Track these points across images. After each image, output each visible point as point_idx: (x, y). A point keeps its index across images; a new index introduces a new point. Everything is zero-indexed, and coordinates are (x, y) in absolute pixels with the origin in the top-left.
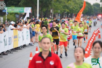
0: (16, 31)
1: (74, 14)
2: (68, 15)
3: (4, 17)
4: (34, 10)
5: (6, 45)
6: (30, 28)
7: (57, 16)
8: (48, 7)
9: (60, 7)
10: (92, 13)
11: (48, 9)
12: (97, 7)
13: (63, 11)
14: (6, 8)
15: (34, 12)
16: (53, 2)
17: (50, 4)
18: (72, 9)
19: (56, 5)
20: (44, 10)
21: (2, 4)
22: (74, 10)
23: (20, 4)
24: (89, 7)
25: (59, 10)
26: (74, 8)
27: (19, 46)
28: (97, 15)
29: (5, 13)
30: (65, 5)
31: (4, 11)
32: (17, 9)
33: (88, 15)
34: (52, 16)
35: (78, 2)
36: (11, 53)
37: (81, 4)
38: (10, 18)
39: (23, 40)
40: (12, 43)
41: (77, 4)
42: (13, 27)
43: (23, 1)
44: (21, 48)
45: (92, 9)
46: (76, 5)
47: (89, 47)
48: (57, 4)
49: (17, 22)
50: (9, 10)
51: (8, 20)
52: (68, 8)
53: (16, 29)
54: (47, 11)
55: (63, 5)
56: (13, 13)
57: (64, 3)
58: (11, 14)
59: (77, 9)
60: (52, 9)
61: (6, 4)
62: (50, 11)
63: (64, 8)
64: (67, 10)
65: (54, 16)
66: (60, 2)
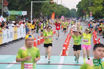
0: (16, 28)
1: (57, 16)
3: (7, 18)
4: (29, 13)
5: (8, 38)
6: (26, 26)
7: (45, 17)
8: (39, 11)
9: (47, 11)
10: (70, 16)
11: (39, 12)
12: (74, 11)
13: (49, 14)
14: (9, 12)
16: (42, 8)
17: (40, 9)
19: (45, 10)
20: (36, 13)
21: (6, 9)
22: (57, 13)
23: (18, 8)
24: (68, 11)
25: (47, 13)
26: (57, 12)
27: (18, 38)
28: (74, 17)
29: (8, 15)
30: (51, 9)
31: (7, 14)
32: (17, 12)
34: (41, 18)
36: (12, 43)
37: (62, 9)
38: (11, 19)
39: (21, 34)
40: (13, 36)
41: (60, 9)
42: (13, 25)
43: (21, 7)
44: (19, 40)
45: (70, 13)
46: (59, 10)
47: (68, 40)
49: (17, 22)
50: (10, 13)
51: (10, 20)
53: (16, 27)
54: (38, 14)
56: (14, 15)
57: (51, 8)
58: (12, 16)
59: (59, 13)
60: (41, 12)
61: (9, 8)
62: (40, 14)
63: (50, 12)
65: (43, 18)
66: (48, 8)
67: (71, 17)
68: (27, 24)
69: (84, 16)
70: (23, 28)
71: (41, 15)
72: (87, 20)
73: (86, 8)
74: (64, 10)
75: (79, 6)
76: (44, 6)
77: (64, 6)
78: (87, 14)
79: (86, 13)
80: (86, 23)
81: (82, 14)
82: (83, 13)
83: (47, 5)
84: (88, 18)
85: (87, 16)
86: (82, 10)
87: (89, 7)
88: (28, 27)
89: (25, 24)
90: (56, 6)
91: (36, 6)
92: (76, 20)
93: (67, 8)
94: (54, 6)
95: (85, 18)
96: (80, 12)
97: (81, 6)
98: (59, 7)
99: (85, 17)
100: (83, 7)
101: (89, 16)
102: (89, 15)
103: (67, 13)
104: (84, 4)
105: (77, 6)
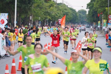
1: (56, 21)
2: (49, 23)
4: (11, 16)
6: (6, 37)
7: (37, 23)
8: (27, 13)
9: (41, 13)
10: (77, 21)
11: (27, 15)
12: (83, 14)
13: (44, 18)
15: (11, 18)
16: (33, 8)
17: (30, 9)
18: (55, 16)
19: (36, 12)
20: (23, 16)
22: (57, 17)
24: (74, 14)
26: (57, 15)
28: (83, 23)
30: (46, 11)
33: (72, 23)
34: (31, 24)
35: (62, 8)
37: (64, 10)
41: (60, 10)
45: (77, 17)
46: (59, 12)
48: (37, 9)
52: (49, 14)
54: (25, 17)
55: (44, 11)
57: (46, 9)
59: (60, 16)
60: (31, 16)
62: (29, 18)
63: (45, 15)
64: (49, 17)
65: (34, 24)
66: (41, 8)
67: (79, 24)
68: (7, 34)
69: (99, 22)
70: (2, 40)
71: (31, 19)
72: (104, 28)
73: (103, 9)
74: (68, 12)
75: (91, 6)
76: (36, 5)
77: (67, 6)
78: (104, 19)
79: (103, 17)
80: (102, 33)
81: (95, 19)
82: (98, 17)
83: (41, 3)
84: (106, 26)
85: (104, 21)
86: (96, 12)
87: (107, 7)
88: (9, 39)
89: (6, 33)
90: (55, 5)
91: (23, 6)
92: (86, 29)
93: (72, 9)
94: (51, 6)
95: (101, 25)
96: (93, 15)
97: (94, 6)
98: (60, 6)
99: (101, 23)
100: (98, 7)
101: (107, 22)
102: (106, 20)
103: (72, 16)
104: (100, 2)
105: (88, 5)
